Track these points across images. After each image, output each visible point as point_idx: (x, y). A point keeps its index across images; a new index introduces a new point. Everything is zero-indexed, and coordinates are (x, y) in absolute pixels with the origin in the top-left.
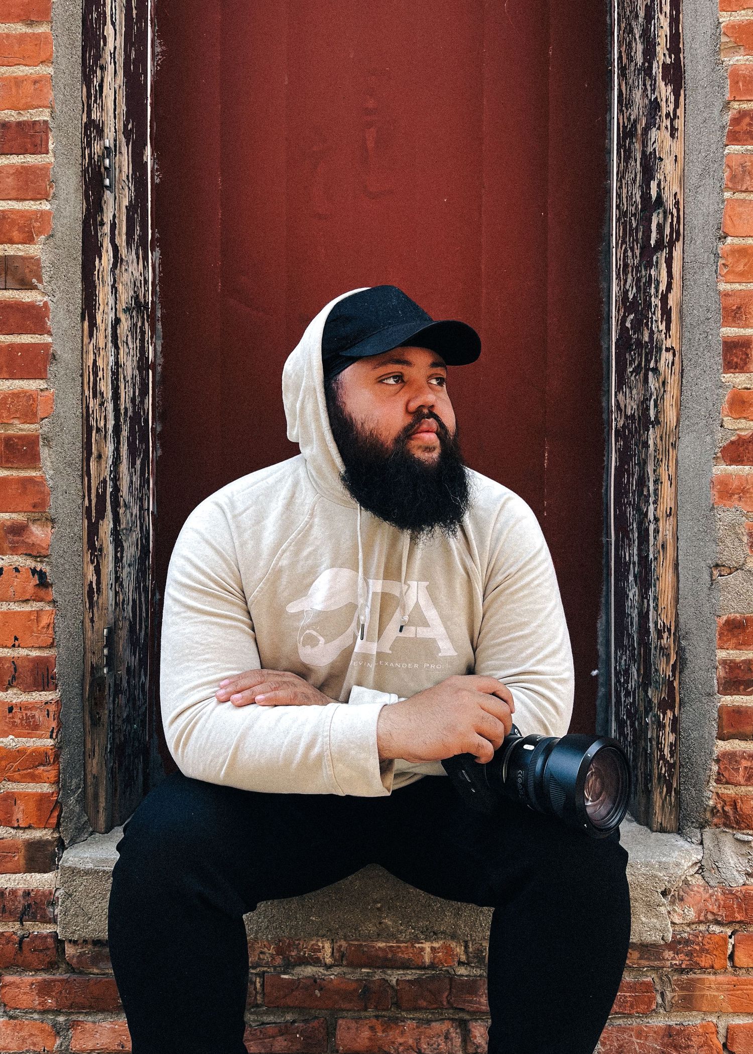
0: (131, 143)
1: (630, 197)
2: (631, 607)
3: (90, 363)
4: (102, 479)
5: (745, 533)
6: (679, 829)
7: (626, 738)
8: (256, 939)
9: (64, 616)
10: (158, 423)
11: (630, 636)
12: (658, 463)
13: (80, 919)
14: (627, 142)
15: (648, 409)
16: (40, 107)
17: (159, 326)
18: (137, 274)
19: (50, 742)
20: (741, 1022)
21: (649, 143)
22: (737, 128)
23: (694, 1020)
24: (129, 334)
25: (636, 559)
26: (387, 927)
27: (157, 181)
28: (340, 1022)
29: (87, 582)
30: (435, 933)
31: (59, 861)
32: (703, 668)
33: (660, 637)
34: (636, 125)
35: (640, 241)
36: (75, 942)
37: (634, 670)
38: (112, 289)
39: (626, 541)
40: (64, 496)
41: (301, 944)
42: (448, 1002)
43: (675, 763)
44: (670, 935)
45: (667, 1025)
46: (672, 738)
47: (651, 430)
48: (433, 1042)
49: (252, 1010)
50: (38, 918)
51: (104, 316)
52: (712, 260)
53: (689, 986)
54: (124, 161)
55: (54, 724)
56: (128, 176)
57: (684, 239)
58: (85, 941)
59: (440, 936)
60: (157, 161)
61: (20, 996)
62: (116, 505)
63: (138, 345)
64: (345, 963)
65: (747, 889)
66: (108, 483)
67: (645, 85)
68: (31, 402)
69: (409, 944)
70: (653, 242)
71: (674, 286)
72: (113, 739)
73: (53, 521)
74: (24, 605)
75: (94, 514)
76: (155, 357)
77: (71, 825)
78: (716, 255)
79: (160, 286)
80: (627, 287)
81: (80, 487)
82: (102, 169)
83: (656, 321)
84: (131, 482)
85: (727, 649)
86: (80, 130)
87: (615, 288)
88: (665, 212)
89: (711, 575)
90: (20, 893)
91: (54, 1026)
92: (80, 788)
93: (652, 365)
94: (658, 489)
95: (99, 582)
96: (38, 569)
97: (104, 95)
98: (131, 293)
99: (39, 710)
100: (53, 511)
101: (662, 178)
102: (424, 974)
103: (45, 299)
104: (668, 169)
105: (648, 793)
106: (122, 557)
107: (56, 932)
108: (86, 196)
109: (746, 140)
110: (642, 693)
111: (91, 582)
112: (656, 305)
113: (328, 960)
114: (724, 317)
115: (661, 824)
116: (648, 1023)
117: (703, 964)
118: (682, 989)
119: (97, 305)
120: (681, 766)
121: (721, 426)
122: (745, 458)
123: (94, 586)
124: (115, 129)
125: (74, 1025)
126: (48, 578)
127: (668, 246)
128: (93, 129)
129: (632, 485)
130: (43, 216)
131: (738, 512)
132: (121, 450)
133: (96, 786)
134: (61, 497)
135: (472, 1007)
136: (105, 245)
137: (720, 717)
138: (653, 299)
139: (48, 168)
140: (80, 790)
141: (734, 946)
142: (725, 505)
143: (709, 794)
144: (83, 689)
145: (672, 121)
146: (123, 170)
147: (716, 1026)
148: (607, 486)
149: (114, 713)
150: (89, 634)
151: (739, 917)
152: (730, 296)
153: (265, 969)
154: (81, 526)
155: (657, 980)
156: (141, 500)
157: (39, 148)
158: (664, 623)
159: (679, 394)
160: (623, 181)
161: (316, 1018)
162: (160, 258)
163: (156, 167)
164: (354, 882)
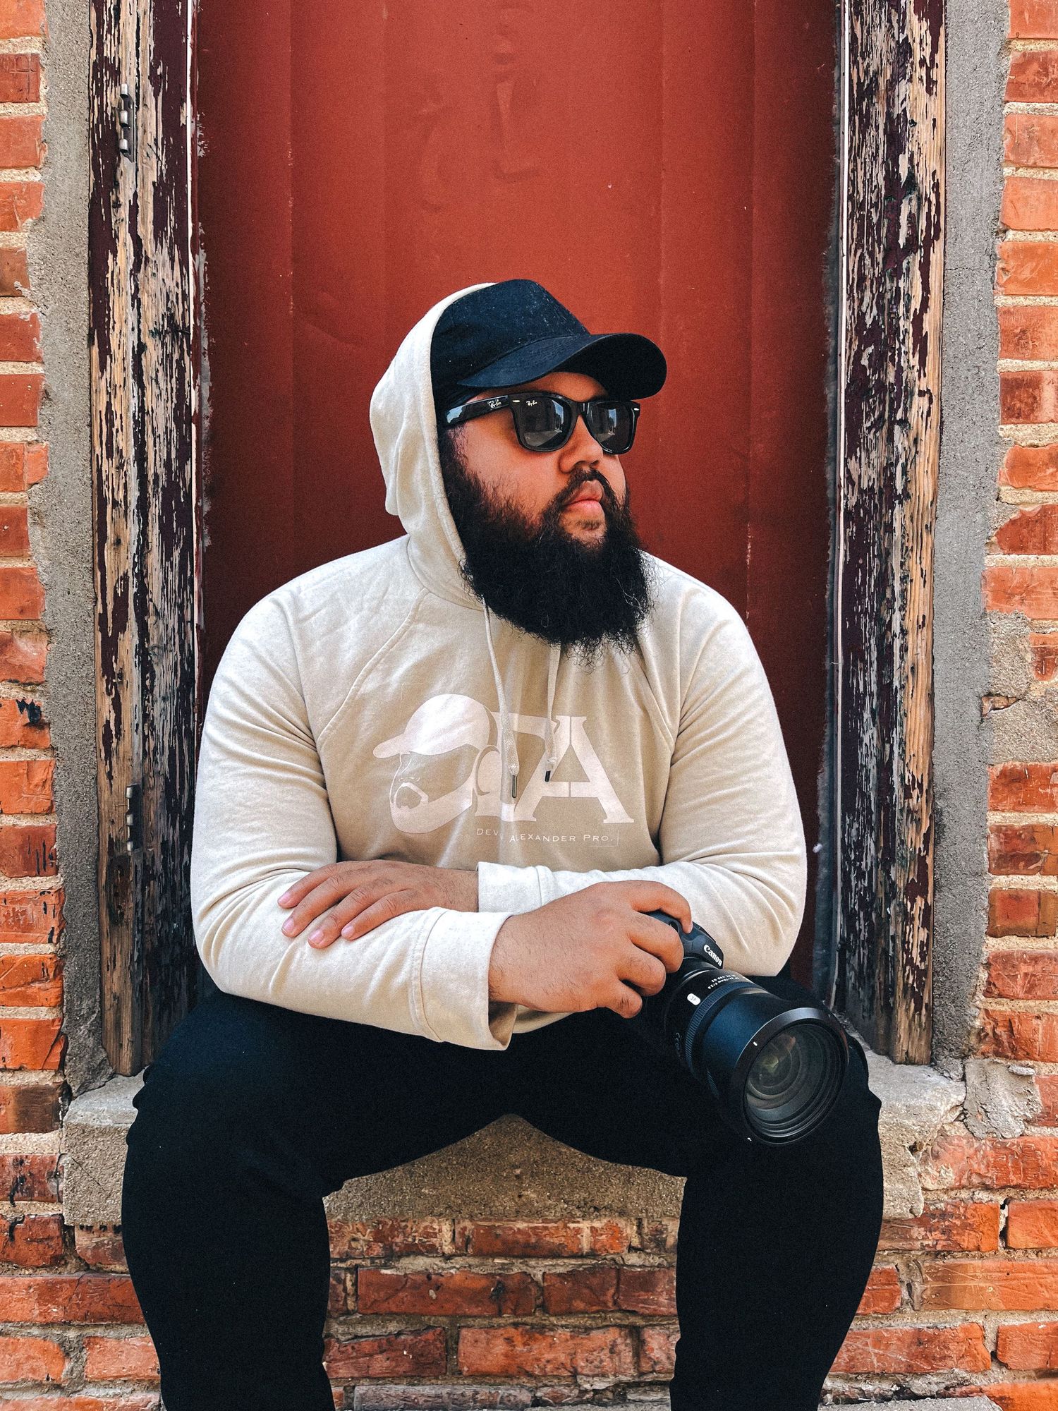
0: (161, 94)
1: (868, 181)
2: (867, 755)
3: (103, 407)
4: (121, 574)
5: (1028, 649)
6: (932, 1060)
7: (857, 936)
8: (345, 1221)
9: (68, 770)
10: (205, 500)
11: (864, 796)
12: (906, 551)
13: (94, 1197)
14: (865, 104)
15: (892, 478)
16: (28, 34)
17: (206, 362)
18: (170, 284)
19: (48, 949)
20: (1017, 1323)
21: (896, 102)
22: (1021, 79)
23: (952, 1321)
24: (160, 369)
25: (874, 688)
26: (531, 1202)
27: (201, 153)
28: (464, 1332)
29: (102, 722)
30: (596, 1209)
31: (63, 1116)
32: (969, 838)
33: (908, 796)
34: (877, 80)
35: (884, 240)
36: (89, 1229)
37: (870, 843)
38: (133, 300)
39: (860, 665)
40: (66, 597)
41: (409, 1226)
42: (615, 1303)
43: (927, 968)
44: (922, 1206)
45: (915, 1329)
46: (923, 935)
47: (897, 507)
48: (593, 1357)
49: (341, 1319)
50: (36, 1195)
51: (122, 339)
52: (986, 263)
53: (946, 1276)
54: (150, 119)
55: (54, 923)
56: (156, 140)
57: (945, 237)
58: (103, 1228)
59: (603, 1212)
60: (200, 125)
61: (13, 1304)
62: (142, 611)
63: (174, 386)
64: (470, 1251)
65: (1026, 1142)
66: (131, 579)
67: (889, 21)
68: (14, 461)
69: (560, 1224)
70: (902, 241)
71: (931, 303)
72: (143, 944)
73: (49, 632)
74: (9, 753)
75: (110, 625)
76: (200, 405)
77: (82, 1066)
78: (993, 257)
79: (206, 306)
80: (864, 309)
81: (89, 585)
82: (118, 127)
83: (906, 353)
84: (166, 580)
85: (1003, 811)
86: (87, 72)
87: (845, 313)
88: (919, 199)
89: (981, 708)
90: (10, 1160)
91: (62, 1344)
92: (94, 1012)
93: (899, 416)
94: (906, 590)
95: (118, 721)
96: (28, 702)
97: (121, 21)
98: (163, 310)
99: (32, 903)
100: (49, 619)
101: (915, 149)
102: (580, 1265)
103: (33, 311)
104: (923, 138)
105: (889, 1011)
106: (152, 686)
107: (61, 1215)
108: (95, 166)
109: (1034, 96)
110: (881, 874)
111: (108, 722)
112: (906, 330)
113: (448, 1249)
114: (1003, 344)
115: (907, 1053)
116: (890, 1326)
117: (965, 1245)
118: (936, 1279)
119: (111, 322)
120: (935, 973)
121: (998, 499)
122: (1030, 544)
123: (112, 727)
124: (138, 71)
125: (90, 1342)
126: (43, 714)
127: (924, 246)
128: (106, 70)
129: (870, 586)
130: (31, 190)
131: (1020, 620)
132: (150, 533)
133: (118, 1011)
134: (61, 599)
135: (647, 1309)
136: (121, 236)
137: (991, 905)
138: (902, 322)
139: (38, 123)
140: (95, 1015)
141: (1007, 1219)
142: (1001, 610)
143: (974, 1011)
144: (97, 873)
145: (928, 70)
146: (149, 130)
147: (983, 1329)
148: (833, 589)
149: (143, 907)
150: (106, 795)
151: (1015, 1179)
152: (1012, 314)
153: (358, 1262)
154: (92, 641)
155: (901, 1267)
156: (181, 607)
157: (25, 93)
158: (913, 776)
159: (937, 454)
160: (859, 161)
161: (429, 1327)
162: (205, 265)
163: (199, 133)
164: (484, 1139)
